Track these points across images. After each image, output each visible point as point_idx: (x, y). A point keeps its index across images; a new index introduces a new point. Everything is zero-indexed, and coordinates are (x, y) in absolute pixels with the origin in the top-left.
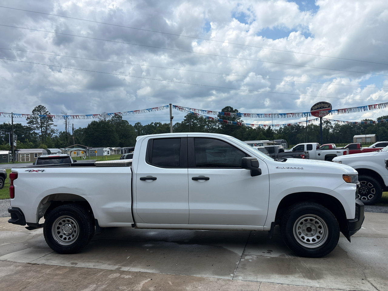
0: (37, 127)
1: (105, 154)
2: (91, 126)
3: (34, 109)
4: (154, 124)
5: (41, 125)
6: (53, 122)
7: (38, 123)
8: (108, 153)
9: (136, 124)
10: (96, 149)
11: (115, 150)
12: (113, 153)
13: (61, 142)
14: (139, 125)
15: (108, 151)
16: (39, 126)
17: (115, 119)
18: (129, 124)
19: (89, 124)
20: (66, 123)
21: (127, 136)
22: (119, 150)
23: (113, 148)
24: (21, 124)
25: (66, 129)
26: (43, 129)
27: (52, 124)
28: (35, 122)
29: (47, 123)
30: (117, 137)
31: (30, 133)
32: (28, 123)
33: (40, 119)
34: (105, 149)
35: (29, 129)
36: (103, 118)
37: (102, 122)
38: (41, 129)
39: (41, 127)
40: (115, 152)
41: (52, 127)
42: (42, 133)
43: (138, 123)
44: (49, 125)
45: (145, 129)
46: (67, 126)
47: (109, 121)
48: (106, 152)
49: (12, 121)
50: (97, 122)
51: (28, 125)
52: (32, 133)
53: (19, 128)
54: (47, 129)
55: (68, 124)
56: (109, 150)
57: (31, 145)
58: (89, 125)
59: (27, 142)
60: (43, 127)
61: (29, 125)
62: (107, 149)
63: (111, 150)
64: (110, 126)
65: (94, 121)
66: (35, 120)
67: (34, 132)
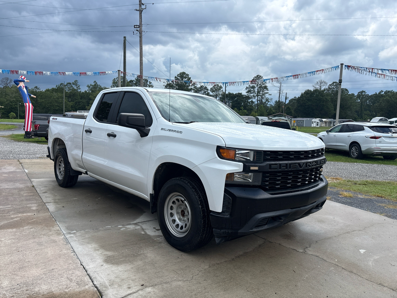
0: (254, 96)
1: (314, 125)
2: (303, 95)
3: (253, 79)
4: (384, 92)
5: (257, 94)
6: (268, 92)
7: (255, 92)
8: (318, 125)
9: (359, 93)
10: (305, 119)
11: (326, 122)
12: (323, 125)
13: (273, 111)
14: (364, 94)
15: (318, 123)
16: (255, 95)
17: (332, 87)
18: (348, 92)
19: (302, 93)
20: (280, 92)
21: (344, 106)
22: (331, 122)
23: (324, 120)
24: (241, 93)
25: (279, 98)
26: (259, 98)
27: (267, 93)
28: (253, 91)
29: (263, 91)
30: (331, 107)
31: (248, 102)
32: (247, 92)
33: (257, 88)
34: (314, 120)
35: (248, 98)
36: (318, 87)
37: (316, 91)
38: (256, 98)
39: (258, 96)
40: (326, 124)
41: (267, 96)
42: (257, 101)
43: (363, 92)
44: (264, 94)
45: (372, 99)
46: (281, 95)
47: (324, 90)
48: (315, 123)
49: (225, 90)
50: (310, 91)
51: (246, 94)
52: (250, 102)
53: (240, 97)
54: (262, 97)
55: (281, 93)
56: (319, 121)
57: (245, 113)
58: (302, 95)
59: (242, 110)
60: (259, 96)
61: (248, 94)
62: (317, 120)
63: (321, 121)
64: (325, 96)
65: (308, 90)
66: (253, 89)
67: (252, 100)
